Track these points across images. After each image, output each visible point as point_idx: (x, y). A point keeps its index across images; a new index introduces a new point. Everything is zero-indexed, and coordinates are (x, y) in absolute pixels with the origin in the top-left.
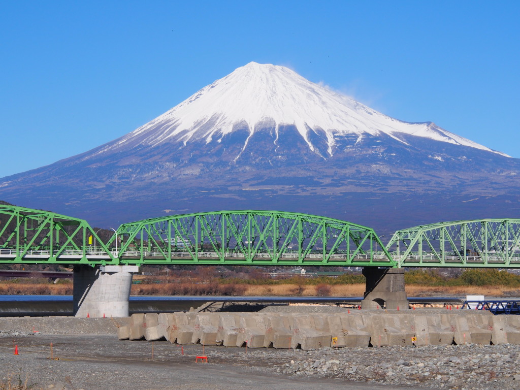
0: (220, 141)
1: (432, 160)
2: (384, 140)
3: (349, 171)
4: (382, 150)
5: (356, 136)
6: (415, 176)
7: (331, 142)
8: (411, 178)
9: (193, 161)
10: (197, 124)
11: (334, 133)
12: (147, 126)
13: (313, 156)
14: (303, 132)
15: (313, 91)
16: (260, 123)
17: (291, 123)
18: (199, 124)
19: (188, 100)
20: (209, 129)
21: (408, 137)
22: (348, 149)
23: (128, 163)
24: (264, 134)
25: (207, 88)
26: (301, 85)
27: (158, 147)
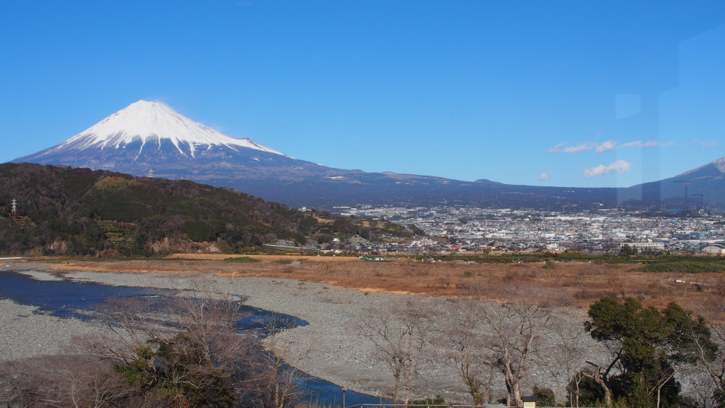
0: (124, 147)
1: (253, 160)
2: (223, 148)
3: (208, 166)
4: (224, 154)
5: (207, 146)
6: (247, 169)
7: (192, 149)
8: (244, 171)
9: (109, 159)
10: (109, 137)
11: (194, 143)
12: (75, 138)
13: (183, 157)
14: (176, 143)
15: (179, 118)
16: (149, 137)
17: (167, 137)
18: (110, 137)
19: (101, 122)
20: (117, 140)
21: (237, 147)
22: (203, 153)
23: (66, 160)
24: (151, 143)
25: (113, 115)
26: (173, 115)
27: (84, 151)
